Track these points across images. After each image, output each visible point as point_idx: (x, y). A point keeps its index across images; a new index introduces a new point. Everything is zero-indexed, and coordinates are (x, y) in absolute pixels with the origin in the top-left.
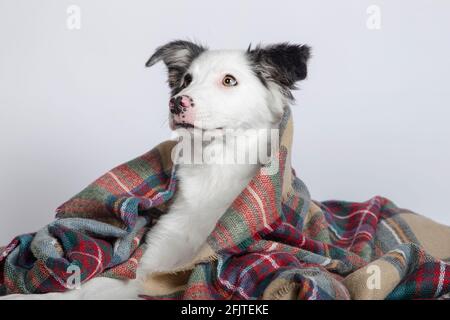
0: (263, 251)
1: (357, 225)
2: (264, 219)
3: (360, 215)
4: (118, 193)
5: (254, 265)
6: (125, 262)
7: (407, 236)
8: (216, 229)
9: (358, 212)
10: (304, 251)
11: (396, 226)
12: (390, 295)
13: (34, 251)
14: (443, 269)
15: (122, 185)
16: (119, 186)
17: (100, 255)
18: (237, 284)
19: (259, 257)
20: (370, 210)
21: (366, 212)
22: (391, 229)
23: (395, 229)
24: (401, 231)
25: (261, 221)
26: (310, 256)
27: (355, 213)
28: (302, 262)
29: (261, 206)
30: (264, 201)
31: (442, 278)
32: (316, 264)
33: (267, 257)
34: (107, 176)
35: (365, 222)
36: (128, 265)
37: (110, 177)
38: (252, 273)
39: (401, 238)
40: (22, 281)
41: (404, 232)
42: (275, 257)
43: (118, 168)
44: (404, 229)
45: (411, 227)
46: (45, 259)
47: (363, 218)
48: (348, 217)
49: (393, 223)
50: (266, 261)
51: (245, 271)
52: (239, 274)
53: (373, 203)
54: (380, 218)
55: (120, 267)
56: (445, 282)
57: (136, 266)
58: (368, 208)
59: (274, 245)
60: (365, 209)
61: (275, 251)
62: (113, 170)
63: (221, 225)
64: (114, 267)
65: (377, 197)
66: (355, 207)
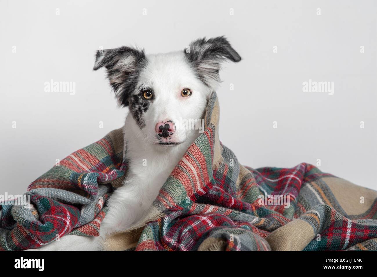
0: (202, 214)
1: (283, 188)
2: (198, 183)
3: (287, 179)
4: (79, 170)
5: (193, 225)
6: (90, 222)
7: (328, 197)
8: (160, 194)
9: (285, 177)
10: (236, 212)
11: (319, 188)
12: (306, 247)
13: (14, 215)
14: (349, 226)
15: (81, 165)
16: (79, 166)
17: (69, 217)
18: (179, 241)
19: (198, 219)
20: (295, 175)
21: (292, 176)
22: (314, 191)
23: (317, 191)
24: (322, 192)
25: (196, 186)
26: (241, 216)
27: (283, 177)
28: (235, 221)
29: (195, 173)
30: (197, 169)
31: (348, 233)
32: (247, 223)
33: (204, 218)
34: (68, 158)
35: (290, 185)
36: (92, 224)
37: (72, 159)
38: (191, 232)
39: (322, 198)
40: (5, 240)
41: (325, 193)
42: (211, 218)
43: (78, 152)
44: (326, 191)
45: (331, 188)
46: (23, 222)
47: (289, 182)
48: (277, 180)
49: (316, 186)
50: (204, 221)
51: (186, 230)
52: (181, 233)
53: (298, 168)
54: (304, 181)
55: (86, 227)
56: (351, 237)
57: (99, 225)
58: (294, 173)
59: (211, 208)
60: (291, 174)
61: (212, 213)
62: (74, 154)
63: (163, 192)
64: (81, 227)
65: (303, 164)
66: (283, 172)
